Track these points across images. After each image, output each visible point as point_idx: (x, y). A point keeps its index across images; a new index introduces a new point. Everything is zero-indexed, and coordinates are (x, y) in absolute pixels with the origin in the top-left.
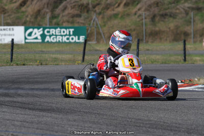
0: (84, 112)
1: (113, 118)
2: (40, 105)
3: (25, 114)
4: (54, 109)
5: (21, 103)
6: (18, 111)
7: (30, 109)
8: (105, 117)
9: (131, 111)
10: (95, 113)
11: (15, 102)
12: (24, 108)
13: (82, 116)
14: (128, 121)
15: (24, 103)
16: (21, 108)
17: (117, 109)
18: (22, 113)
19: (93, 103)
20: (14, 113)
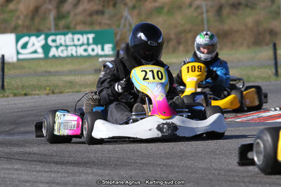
0: (143, 164)
1: (190, 170)
2: (70, 156)
3: (51, 172)
4: (94, 162)
5: (39, 154)
6: (38, 168)
7: (56, 163)
8: (176, 169)
9: (215, 159)
10: (160, 165)
11: (30, 154)
12: (46, 162)
13: (141, 170)
14: (214, 174)
15: (45, 155)
16: (41, 162)
17: (192, 156)
18: (47, 170)
19: (152, 149)
20: (33, 171)
